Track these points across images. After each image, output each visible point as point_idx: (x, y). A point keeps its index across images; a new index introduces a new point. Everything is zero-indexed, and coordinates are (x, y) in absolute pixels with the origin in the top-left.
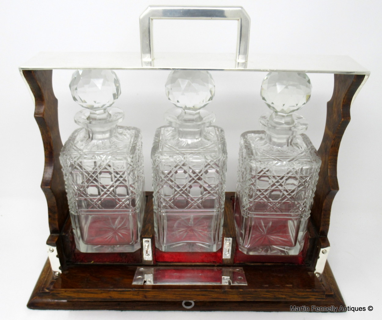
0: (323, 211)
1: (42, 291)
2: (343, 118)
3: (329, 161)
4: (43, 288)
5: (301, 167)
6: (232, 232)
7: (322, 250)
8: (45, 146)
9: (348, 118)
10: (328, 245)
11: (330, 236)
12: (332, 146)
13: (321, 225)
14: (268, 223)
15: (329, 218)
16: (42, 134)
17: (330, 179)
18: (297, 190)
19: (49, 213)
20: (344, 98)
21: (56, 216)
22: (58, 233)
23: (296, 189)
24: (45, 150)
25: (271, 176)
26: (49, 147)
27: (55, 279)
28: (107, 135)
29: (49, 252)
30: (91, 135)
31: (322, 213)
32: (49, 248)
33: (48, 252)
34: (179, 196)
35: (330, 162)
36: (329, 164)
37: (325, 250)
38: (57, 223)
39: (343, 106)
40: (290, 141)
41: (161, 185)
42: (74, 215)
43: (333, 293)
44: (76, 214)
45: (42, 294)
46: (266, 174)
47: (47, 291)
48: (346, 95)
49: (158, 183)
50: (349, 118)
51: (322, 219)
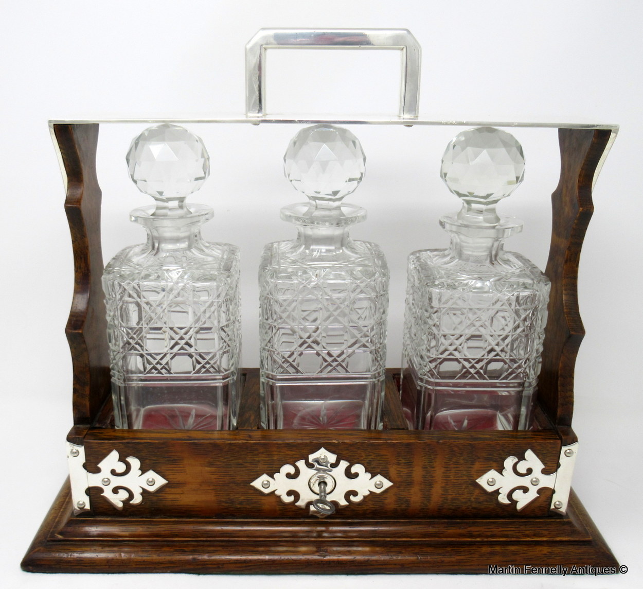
0: (559, 378)
1: (51, 537)
2: (582, 207)
3: (563, 288)
4: (53, 533)
5: (516, 294)
6: (401, 422)
7: (564, 449)
8: (76, 264)
9: (590, 206)
10: (574, 440)
11: (577, 425)
12: (566, 262)
13: (559, 405)
14: (462, 422)
15: (572, 390)
16: (74, 242)
17: (567, 317)
18: (513, 335)
19: (74, 384)
20: (580, 175)
21: (87, 390)
22: (88, 423)
23: (510, 334)
24: (76, 271)
25: (465, 309)
26: (83, 265)
27: (76, 515)
28: (184, 245)
29: (71, 457)
30: (156, 245)
31: (559, 382)
32: (72, 448)
33: (68, 457)
34: (307, 347)
35: (565, 290)
36: (564, 292)
37: (569, 450)
38: (88, 404)
39: (580, 188)
40: (494, 253)
41: (275, 327)
42: (119, 387)
43: (591, 538)
44: (122, 385)
45: (51, 543)
46: (457, 304)
47: (60, 537)
48: (582, 169)
49: (269, 324)
50: (591, 208)
51: (559, 393)
